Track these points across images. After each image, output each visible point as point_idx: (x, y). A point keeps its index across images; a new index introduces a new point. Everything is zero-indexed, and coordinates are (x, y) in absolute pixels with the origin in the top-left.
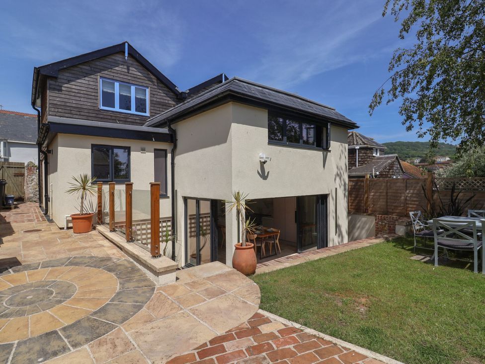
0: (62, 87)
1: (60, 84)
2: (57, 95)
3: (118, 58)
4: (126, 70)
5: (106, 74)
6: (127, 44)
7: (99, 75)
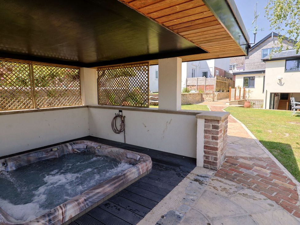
2: (247, 60)
3: (270, 39)
4: (273, 43)
5: (264, 47)
6: (273, 33)
7: (262, 48)
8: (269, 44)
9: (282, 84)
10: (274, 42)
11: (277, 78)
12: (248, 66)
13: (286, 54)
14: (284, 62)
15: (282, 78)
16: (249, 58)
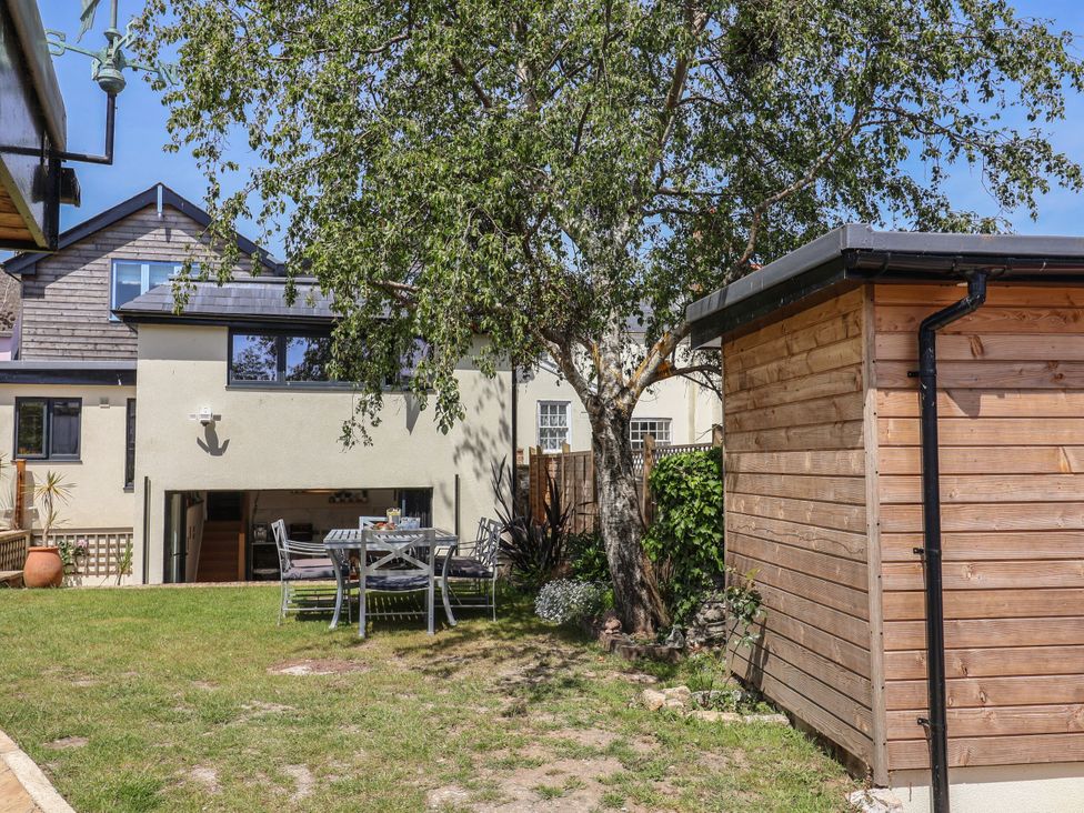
0: (44, 288)
1: (42, 284)
2: (35, 305)
3: (147, 216)
4: (164, 238)
5: (123, 252)
6: (160, 188)
7: (111, 255)
8: (145, 237)
9: (220, 446)
10: (168, 234)
11: (193, 416)
12: (42, 339)
13: (230, 301)
14: (219, 337)
15: (218, 418)
16: (46, 292)
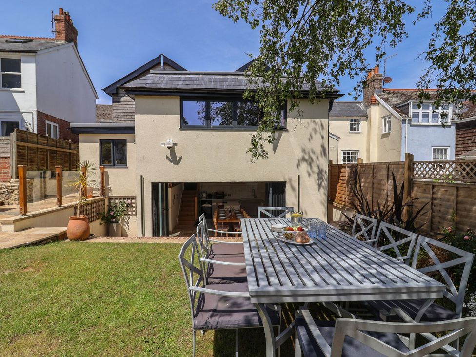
0: (120, 99)
1: (119, 98)
2: (117, 106)
3: (158, 69)
6: (162, 56)
9: (178, 160)
15: (176, 144)
16: (121, 100)
